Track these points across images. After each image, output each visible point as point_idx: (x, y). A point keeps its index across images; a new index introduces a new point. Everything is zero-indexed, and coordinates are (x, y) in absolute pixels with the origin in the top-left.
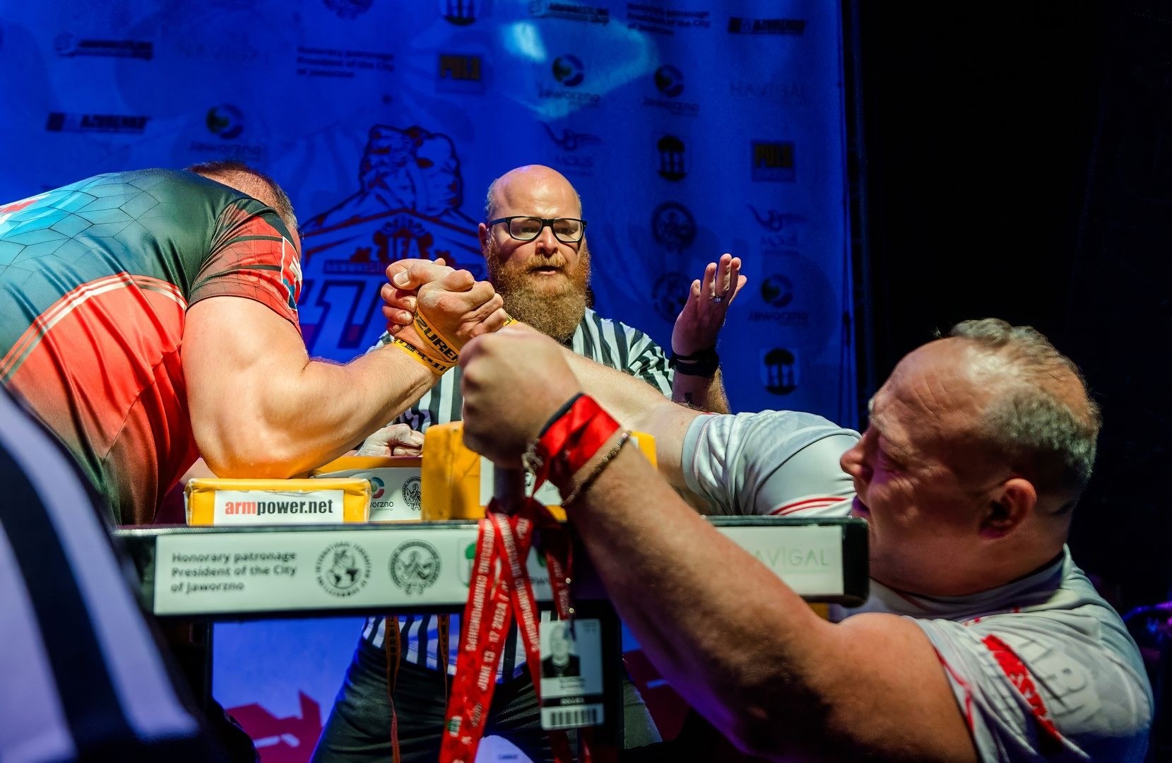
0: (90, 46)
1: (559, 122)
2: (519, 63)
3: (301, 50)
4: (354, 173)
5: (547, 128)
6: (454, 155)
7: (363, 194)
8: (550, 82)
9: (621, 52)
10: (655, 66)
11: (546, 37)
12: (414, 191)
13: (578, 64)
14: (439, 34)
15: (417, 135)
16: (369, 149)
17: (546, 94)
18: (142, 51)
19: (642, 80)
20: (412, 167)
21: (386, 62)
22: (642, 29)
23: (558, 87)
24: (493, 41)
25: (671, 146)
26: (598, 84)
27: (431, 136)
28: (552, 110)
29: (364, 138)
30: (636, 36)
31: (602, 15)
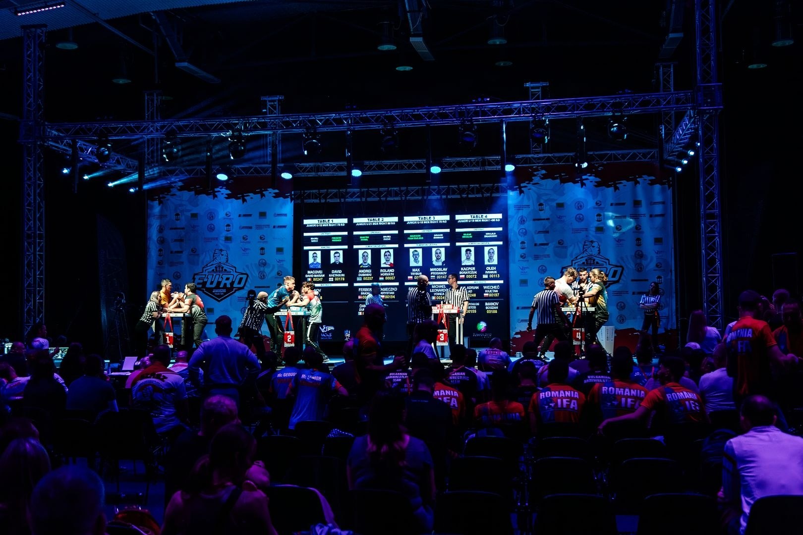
0: (539, 232)
1: (617, 238)
2: (609, 227)
3: (573, 229)
4: (582, 248)
5: (615, 239)
6: (599, 245)
7: (583, 253)
8: (615, 230)
9: (629, 223)
10: (635, 225)
11: (615, 223)
12: (592, 251)
13: (620, 226)
14: (596, 224)
15: (592, 242)
16: (584, 245)
17: (614, 233)
18: (547, 232)
19: (633, 227)
20: (591, 247)
21: (586, 230)
22: (632, 218)
23: (617, 231)
24: (605, 224)
25: (638, 239)
26: (624, 230)
27: (594, 242)
28: (616, 235)
29: (583, 243)
30: (631, 220)
31: (625, 217)
